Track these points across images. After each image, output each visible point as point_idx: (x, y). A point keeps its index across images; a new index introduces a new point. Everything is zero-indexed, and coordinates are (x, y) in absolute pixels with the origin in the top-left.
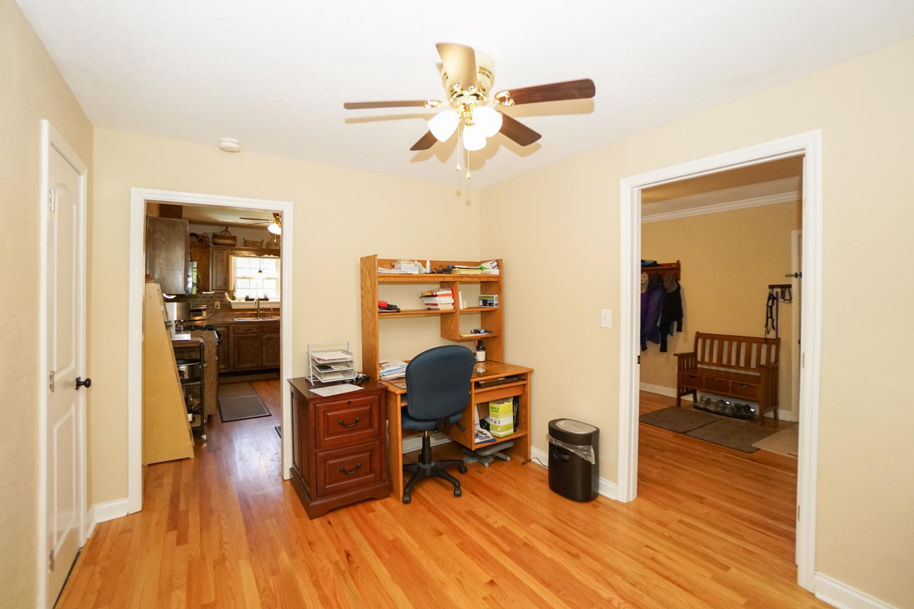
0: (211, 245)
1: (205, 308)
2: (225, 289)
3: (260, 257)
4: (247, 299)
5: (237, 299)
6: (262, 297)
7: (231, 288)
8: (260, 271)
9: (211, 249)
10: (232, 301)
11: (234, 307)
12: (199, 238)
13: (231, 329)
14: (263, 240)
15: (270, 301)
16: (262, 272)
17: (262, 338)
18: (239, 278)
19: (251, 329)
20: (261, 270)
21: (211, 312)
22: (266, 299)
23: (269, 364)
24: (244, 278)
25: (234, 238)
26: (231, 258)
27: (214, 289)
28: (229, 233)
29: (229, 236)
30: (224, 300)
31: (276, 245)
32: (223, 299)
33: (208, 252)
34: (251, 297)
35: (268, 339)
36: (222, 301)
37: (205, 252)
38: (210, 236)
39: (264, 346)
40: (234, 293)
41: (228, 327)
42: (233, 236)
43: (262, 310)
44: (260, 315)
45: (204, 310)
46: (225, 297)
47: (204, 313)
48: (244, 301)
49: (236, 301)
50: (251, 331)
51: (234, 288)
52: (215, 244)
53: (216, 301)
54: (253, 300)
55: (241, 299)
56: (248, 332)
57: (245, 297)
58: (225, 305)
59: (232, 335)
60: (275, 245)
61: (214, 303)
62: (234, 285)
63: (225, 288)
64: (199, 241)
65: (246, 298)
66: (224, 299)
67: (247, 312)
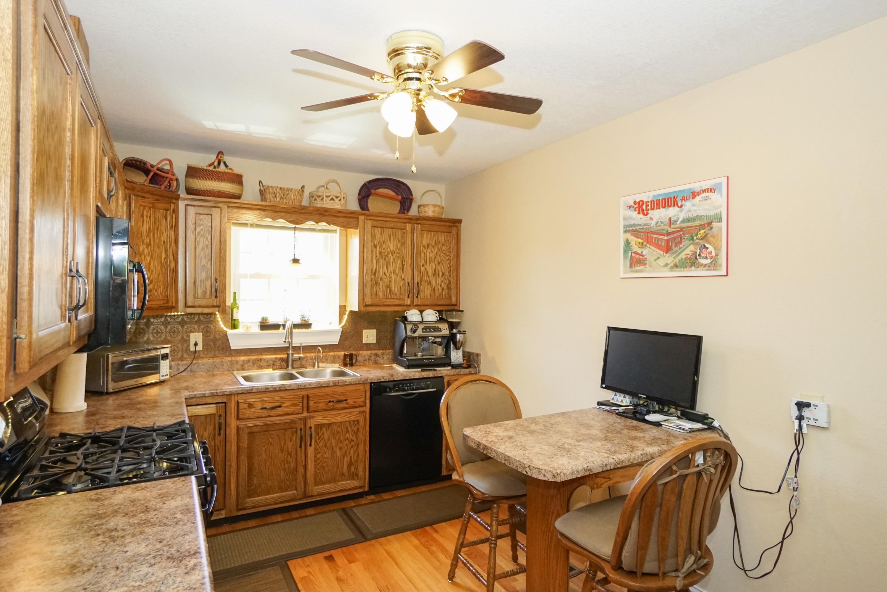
0: (182, 193)
1: (167, 351)
2: (215, 304)
3: (295, 229)
4: (265, 326)
5: (241, 326)
6: (298, 321)
7: (229, 302)
8: (296, 261)
9: (181, 205)
10: (230, 332)
11: (234, 345)
12: (151, 174)
13: (232, 406)
14: (303, 187)
15: (314, 328)
16: (300, 261)
17: (305, 424)
18: (245, 276)
19: (280, 406)
20: (297, 257)
21: (182, 359)
22: (306, 325)
23: (319, 489)
24: (257, 276)
25: (238, 179)
26: (230, 229)
27: (189, 304)
28: (226, 166)
29: (224, 173)
30: (210, 328)
31: (332, 199)
32: (209, 325)
33: (175, 211)
34: (272, 321)
35: (319, 426)
36: (207, 332)
37: (167, 210)
38: (180, 172)
39: (310, 445)
40: (235, 310)
41: (225, 403)
42: (234, 172)
43: (297, 349)
44: (293, 361)
45: (165, 357)
46: (215, 321)
47: (165, 366)
48: (256, 329)
49: (240, 330)
50: (280, 411)
51: (235, 299)
52: (190, 191)
53: (193, 332)
54: (276, 327)
55: (249, 325)
56: (273, 413)
57: (260, 320)
58: (215, 340)
59: (233, 423)
60: (330, 198)
61: (189, 336)
62: (235, 293)
63: (215, 302)
64: (152, 181)
65: (261, 322)
66: (212, 326)
67: (264, 357)
